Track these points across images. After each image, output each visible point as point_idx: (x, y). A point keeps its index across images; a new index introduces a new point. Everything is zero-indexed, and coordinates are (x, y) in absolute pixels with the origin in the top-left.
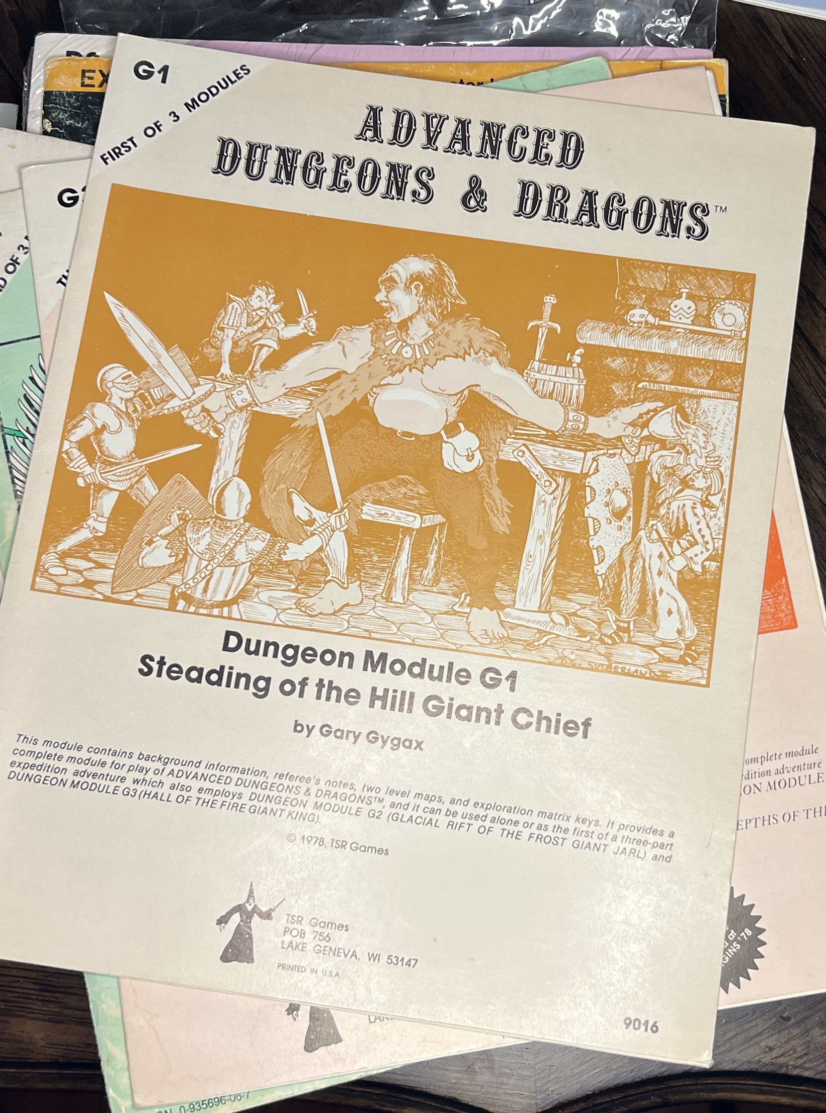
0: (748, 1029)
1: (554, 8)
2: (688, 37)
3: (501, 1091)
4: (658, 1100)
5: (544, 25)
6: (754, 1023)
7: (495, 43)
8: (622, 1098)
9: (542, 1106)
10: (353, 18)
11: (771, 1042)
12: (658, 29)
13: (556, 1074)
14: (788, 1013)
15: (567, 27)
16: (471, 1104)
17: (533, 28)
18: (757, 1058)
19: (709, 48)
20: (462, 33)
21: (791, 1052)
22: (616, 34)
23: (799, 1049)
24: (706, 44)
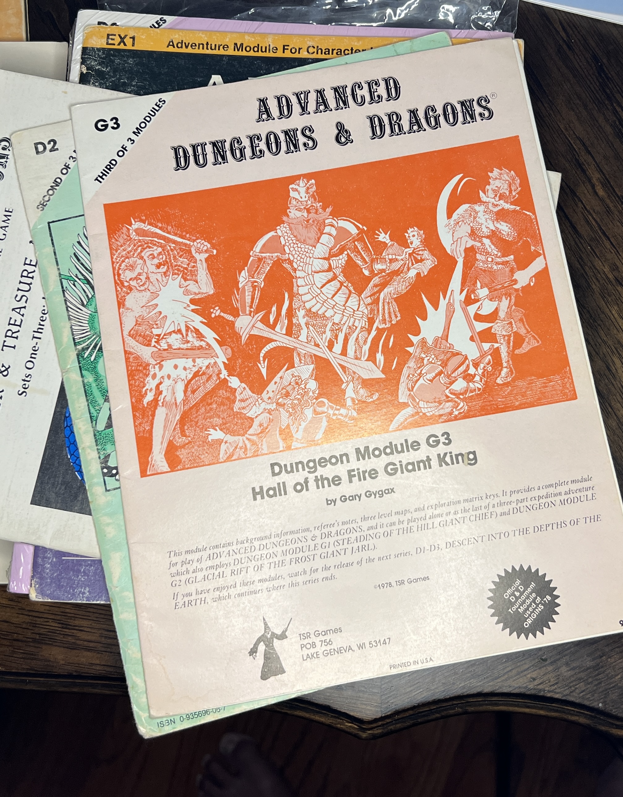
0: (520, 666)
1: (413, 3)
2: (499, 25)
3: (359, 702)
4: (460, 710)
5: (406, 14)
6: (524, 662)
7: (374, 24)
8: (437, 708)
9: (385, 712)
10: (283, 6)
11: (534, 675)
12: (480, 18)
13: (394, 692)
14: (545, 656)
15: (422, 16)
16: (339, 710)
17: (399, 16)
18: (525, 685)
19: (512, 32)
20: (353, 17)
21: (547, 682)
22: (452, 21)
23: (552, 680)
24: (510, 29)
